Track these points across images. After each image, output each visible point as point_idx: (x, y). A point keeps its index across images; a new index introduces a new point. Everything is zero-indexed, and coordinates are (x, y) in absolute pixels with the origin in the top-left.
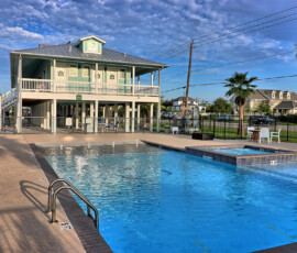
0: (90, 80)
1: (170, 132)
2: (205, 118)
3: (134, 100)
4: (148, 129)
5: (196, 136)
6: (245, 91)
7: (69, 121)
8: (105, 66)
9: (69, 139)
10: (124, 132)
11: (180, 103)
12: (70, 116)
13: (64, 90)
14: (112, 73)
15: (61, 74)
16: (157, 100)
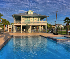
0: (30, 20)
1: (49, 33)
2: (63, 29)
3: (40, 25)
4: (44, 32)
5: (54, 34)
6: (69, 22)
7: (24, 30)
8: (33, 17)
9: (24, 34)
10: (38, 33)
11: (57, 25)
12: (25, 29)
13: (24, 23)
14: (35, 19)
15: (23, 19)
16: (46, 25)
